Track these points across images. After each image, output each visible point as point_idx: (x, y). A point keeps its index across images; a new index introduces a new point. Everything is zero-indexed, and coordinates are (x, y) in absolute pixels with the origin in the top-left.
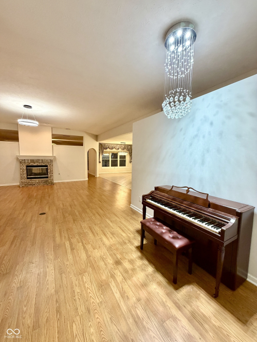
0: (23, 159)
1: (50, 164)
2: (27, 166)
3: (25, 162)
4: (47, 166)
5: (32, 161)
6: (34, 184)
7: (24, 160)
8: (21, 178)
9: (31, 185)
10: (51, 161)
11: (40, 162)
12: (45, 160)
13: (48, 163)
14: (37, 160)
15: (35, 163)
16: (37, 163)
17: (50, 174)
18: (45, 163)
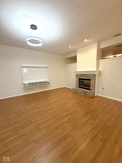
3: (78, 76)
7: (78, 74)
10: (93, 75)
11: (85, 77)
12: (89, 75)
13: (91, 77)
14: (84, 74)
15: (83, 77)
16: (84, 77)
17: (92, 87)
18: (89, 77)
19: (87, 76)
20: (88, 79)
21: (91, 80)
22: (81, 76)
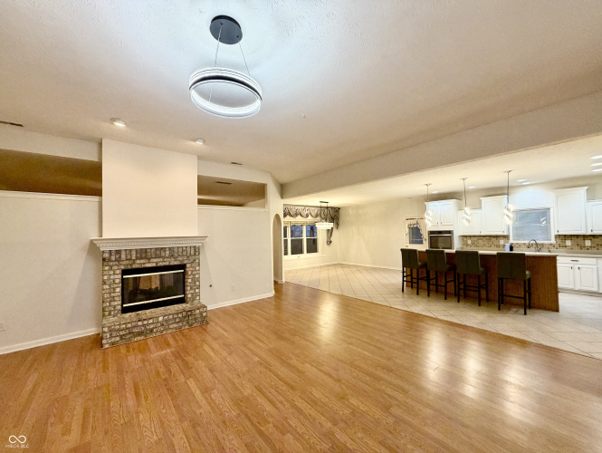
0: (113, 249)
1: (192, 259)
2: (125, 272)
3: (118, 260)
4: (183, 266)
5: (143, 253)
6: (152, 331)
7: (118, 252)
8: (104, 313)
9: (140, 334)
10: (195, 251)
11: (164, 257)
12: (180, 250)
13: (188, 257)
14: (156, 249)
15: (149, 259)
16: (155, 260)
17: (191, 289)
18: (180, 258)
19: (172, 256)
20: (176, 263)
21: (188, 266)
22: (141, 258)
